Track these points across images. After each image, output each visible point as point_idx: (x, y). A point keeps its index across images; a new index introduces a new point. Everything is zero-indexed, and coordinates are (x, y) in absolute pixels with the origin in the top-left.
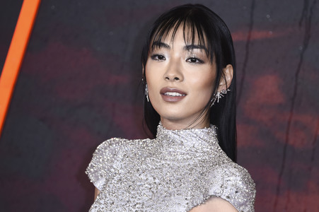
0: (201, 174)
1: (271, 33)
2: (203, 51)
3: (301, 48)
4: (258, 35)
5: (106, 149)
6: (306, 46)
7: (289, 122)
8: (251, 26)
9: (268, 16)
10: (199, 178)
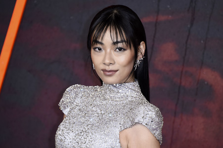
0: (131, 109)
1: (170, 16)
2: (124, 43)
3: (189, 26)
4: (162, 18)
5: (71, 91)
6: (192, 24)
7: (182, 72)
8: (158, 12)
9: (169, 6)
10: (129, 111)
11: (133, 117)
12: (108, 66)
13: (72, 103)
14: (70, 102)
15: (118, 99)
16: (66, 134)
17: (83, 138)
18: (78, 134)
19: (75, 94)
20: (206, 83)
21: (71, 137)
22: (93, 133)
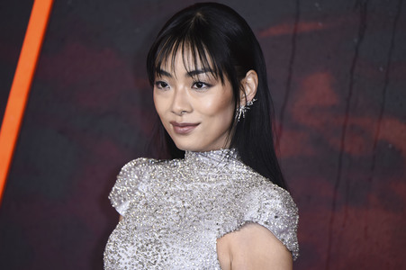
0: (236, 197)
10: (233, 200)
11: (241, 211)
12: (181, 115)
13: (133, 193)
14: (129, 191)
15: (212, 180)
16: (121, 249)
17: (150, 255)
18: (142, 247)
19: (137, 175)
20: (390, 146)
21: (130, 255)
22: (169, 244)
